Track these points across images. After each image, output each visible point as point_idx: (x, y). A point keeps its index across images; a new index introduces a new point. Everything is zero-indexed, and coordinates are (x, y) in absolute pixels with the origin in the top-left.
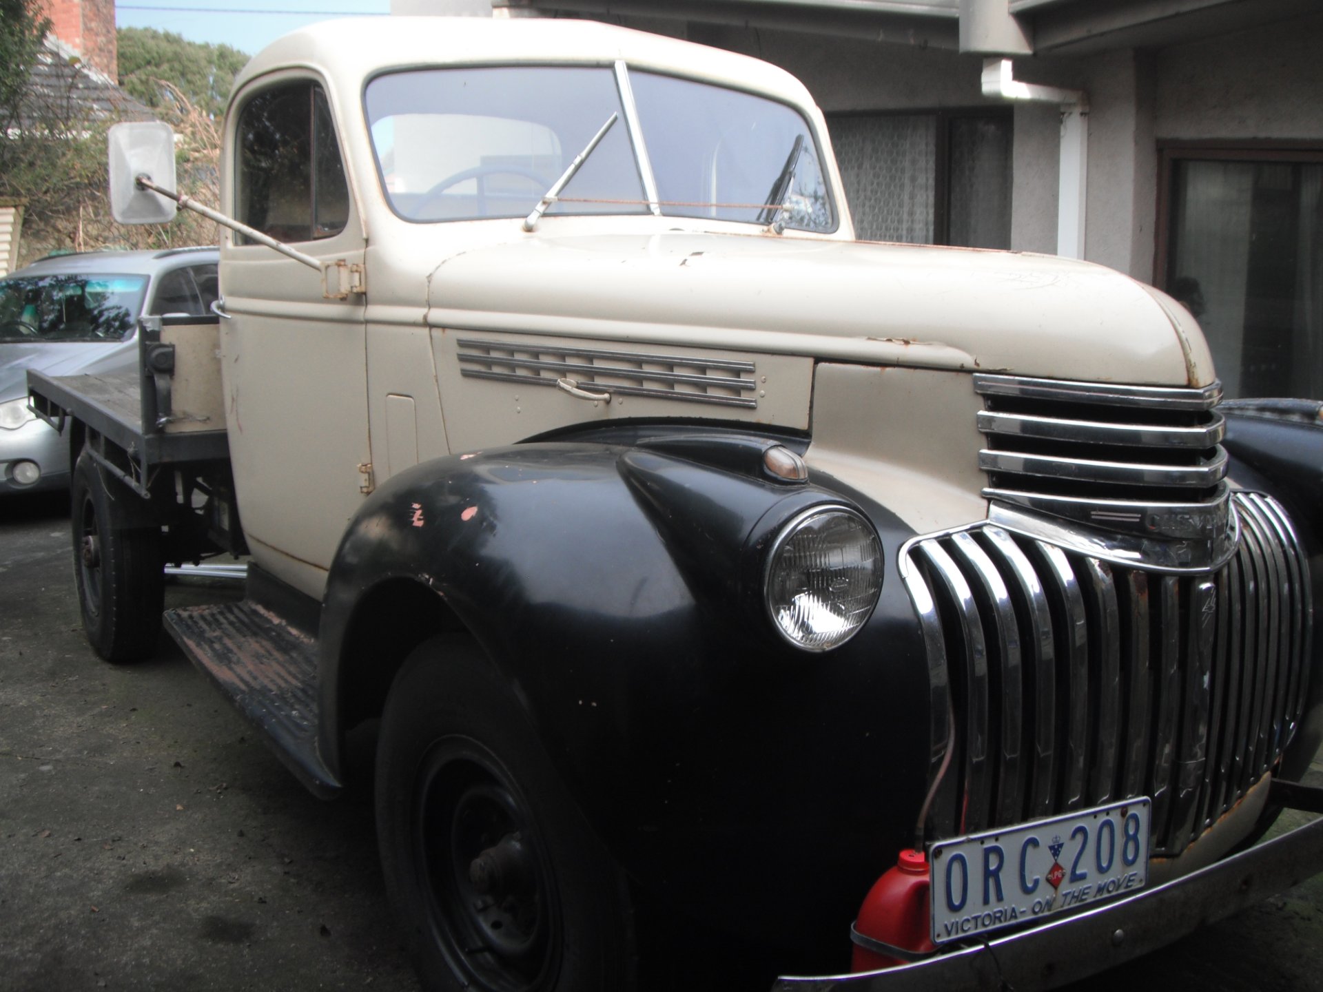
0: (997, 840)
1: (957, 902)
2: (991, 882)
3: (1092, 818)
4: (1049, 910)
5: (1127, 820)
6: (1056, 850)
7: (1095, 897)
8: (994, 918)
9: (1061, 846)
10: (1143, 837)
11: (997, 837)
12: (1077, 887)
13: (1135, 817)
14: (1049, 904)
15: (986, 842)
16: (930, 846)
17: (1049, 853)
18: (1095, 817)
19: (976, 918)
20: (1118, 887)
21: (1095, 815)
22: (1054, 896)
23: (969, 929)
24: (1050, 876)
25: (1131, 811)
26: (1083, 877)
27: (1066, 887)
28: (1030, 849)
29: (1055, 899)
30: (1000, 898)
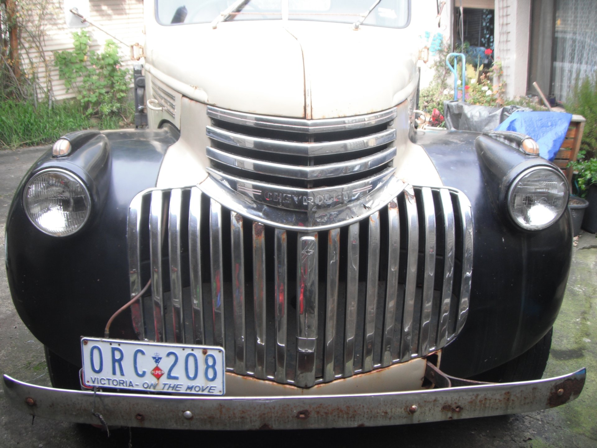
0: (119, 345)
1: (97, 368)
2: (117, 365)
3: (181, 349)
4: (154, 389)
5: (207, 357)
6: (157, 360)
7: (186, 390)
8: (120, 383)
9: (161, 358)
10: (219, 367)
11: (119, 344)
12: (173, 382)
13: (212, 356)
14: (155, 386)
15: (113, 344)
16: (82, 338)
17: (153, 361)
18: (184, 350)
19: (109, 380)
20: (203, 390)
21: (184, 348)
22: (157, 383)
23: (104, 384)
24: (153, 372)
25: (209, 352)
26: (176, 378)
27: (164, 379)
28: (139, 355)
29: (157, 384)
30: (122, 374)
